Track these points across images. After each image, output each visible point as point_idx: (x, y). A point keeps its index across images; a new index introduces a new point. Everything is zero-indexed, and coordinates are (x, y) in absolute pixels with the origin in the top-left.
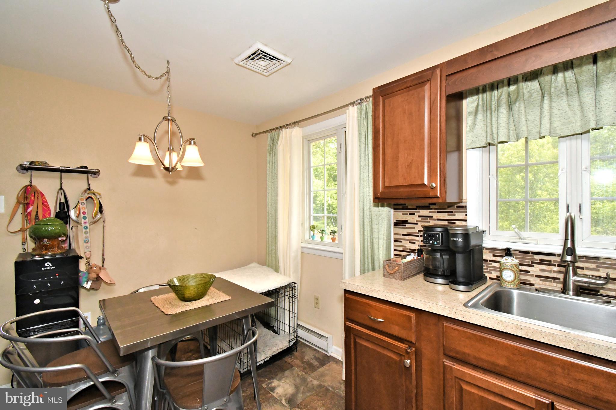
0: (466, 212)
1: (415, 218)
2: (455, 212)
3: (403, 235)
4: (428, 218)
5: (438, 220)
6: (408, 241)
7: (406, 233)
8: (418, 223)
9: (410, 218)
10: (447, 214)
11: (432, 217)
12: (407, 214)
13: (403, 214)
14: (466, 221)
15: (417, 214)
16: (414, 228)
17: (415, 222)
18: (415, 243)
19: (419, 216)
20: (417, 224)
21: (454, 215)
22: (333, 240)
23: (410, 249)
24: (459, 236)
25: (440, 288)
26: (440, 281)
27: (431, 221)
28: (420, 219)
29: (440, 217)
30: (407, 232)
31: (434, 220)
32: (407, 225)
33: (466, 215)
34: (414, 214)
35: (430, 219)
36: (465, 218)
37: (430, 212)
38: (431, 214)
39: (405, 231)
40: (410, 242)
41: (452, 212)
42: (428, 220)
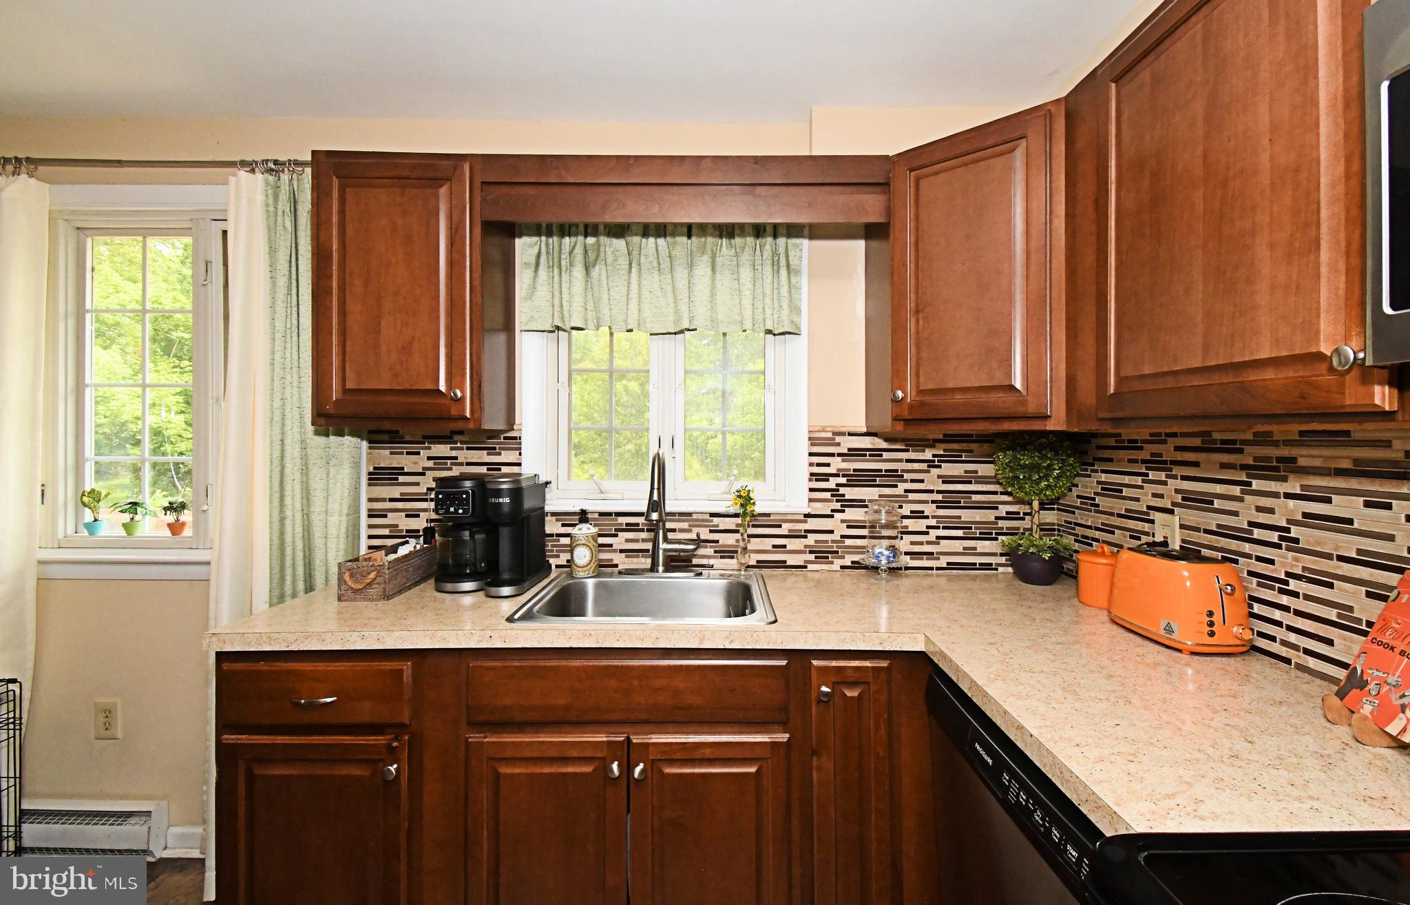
0: (520, 449)
1: (422, 462)
2: (500, 448)
3: (392, 500)
4: (449, 461)
5: (469, 464)
6: (404, 514)
7: (398, 496)
8: (427, 472)
9: (407, 462)
10: (485, 452)
11: (456, 458)
12: (402, 453)
13: (392, 453)
14: (519, 464)
15: (424, 454)
16: (417, 484)
17: (421, 470)
18: (418, 516)
19: (429, 458)
20: (423, 474)
21: (500, 454)
22: (176, 528)
23: (407, 531)
24: (504, 493)
25: (467, 600)
26: (468, 586)
27: (454, 468)
28: (430, 464)
29: (472, 458)
30: (402, 494)
31: (461, 464)
32: (402, 479)
33: (520, 454)
34: (418, 453)
35: (451, 464)
36: (518, 459)
37: (452, 449)
38: (454, 453)
39: (396, 492)
40: (407, 516)
41: (495, 448)
42: (449, 465)
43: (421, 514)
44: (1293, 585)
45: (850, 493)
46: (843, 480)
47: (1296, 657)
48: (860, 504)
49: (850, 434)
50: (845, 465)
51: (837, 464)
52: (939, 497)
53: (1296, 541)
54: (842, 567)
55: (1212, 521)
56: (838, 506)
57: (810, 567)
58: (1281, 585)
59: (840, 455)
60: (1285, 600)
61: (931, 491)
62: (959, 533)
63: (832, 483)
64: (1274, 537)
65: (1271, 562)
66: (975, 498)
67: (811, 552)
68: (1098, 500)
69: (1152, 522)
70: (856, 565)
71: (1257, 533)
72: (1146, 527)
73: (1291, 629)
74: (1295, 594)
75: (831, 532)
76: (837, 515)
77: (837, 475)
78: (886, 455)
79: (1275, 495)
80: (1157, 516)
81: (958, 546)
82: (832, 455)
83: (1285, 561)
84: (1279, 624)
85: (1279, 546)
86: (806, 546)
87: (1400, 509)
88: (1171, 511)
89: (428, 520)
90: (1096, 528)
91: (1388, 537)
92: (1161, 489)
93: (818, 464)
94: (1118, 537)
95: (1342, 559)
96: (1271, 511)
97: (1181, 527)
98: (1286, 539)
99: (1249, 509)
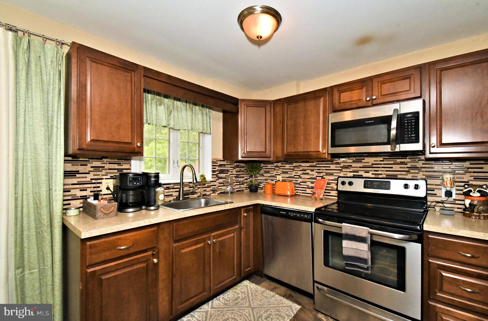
0: (130, 164)
1: (88, 168)
2: (122, 163)
3: (73, 184)
4: (101, 168)
5: (109, 169)
6: (79, 190)
7: (76, 183)
8: (91, 173)
9: (81, 169)
10: (117, 165)
11: (104, 167)
12: (78, 165)
13: (72, 165)
14: (130, 169)
15: (89, 165)
17: (87, 172)
18: (86, 190)
19: (91, 167)
20: (89, 173)
21: (122, 165)
23: (81, 196)
25: (131, 215)
26: (131, 210)
27: (103, 171)
28: (92, 169)
29: (111, 167)
30: (78, 182)
31: (106, 169)
32: (77, 175)
33: (130, 165)
34: (87, 165)
35: (102, 169)
36: (130, 167)
37: (102, 163)
38: (103, 165)
39: (75, 181)
40: (81, 190)
41: (120, 163)
42: (101, 170)
43: (88, 189)
44: (301, 183)
45: (220, 175)
46: (218, 172)
47: (301, 194)
48: (221, 178)
49: (220, 161)
50: (219, 168)
51: (217, 168)
52: (235, 176)
53: (301, 177)
54: (218, 194)
55: (288, 176)
56: (217, 178)
57: (212, 195)
58: (299, 184)
59: (218, 166)
60: (300, 186)
61: (234, 174)
62: (238, 183)
63: (216, 173)
64: (298, 177)
65: (297, 181)
66: (241, 175)
67: (212, 191)
68: (264, 174)
69: (276, 177)
70: (221, 193)
71: (295, 177)
73: (300, 190)
74: (301, 185)
75: (216, 185)
76: (217, 181)
77: (217, 171)
78: (226, 166)
79: (298, 171)
81: (238, 186)
82: (216, 166)
83: (300, 180)
84: (299, 190)
86: (211, 189)
87: (315, 171)
88: (280, 175)
89: (91, 192)
90: (263, 180)
91: (314, 175)
92: (278, 171)
93: (214, 168)
94: (269, 181)
95: (308, 179)
96: (298, 173)
97: (282, 177)
98: (300, 177)
99: (294, 173)
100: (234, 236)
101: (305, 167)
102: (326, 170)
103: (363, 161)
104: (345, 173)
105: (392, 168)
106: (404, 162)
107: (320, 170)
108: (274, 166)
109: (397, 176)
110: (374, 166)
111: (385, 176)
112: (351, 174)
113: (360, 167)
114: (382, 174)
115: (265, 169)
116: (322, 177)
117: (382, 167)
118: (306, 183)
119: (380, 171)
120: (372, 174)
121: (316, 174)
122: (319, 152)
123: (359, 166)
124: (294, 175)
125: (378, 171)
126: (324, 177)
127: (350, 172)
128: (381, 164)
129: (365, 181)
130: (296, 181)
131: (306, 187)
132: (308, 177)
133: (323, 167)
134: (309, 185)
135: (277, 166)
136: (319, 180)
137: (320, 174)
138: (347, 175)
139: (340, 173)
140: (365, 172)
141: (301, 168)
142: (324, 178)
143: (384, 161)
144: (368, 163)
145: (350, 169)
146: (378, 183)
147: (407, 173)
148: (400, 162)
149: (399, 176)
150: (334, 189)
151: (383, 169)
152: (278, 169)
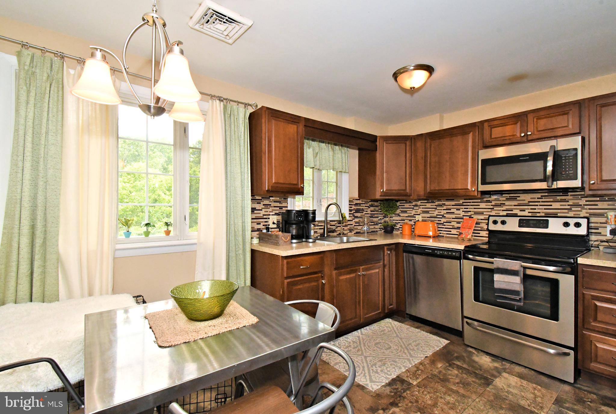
0: (287, 202)
1: (261, 206)
5: (274, 207)
8: (263, 209)
9: (258, 206)
10: (279, 203)
11: (271, 205)
12: (255, 203)
13: (252, 203)
14: (287, 207)
15: (262, 203)
16: (260, 213)
17: (261, 209)
19: (263, 205)
20: (262, 210)
21: (282, 204)
22: (168, 233)
23: (257, 229)
27: (270, 208)
28: (263, 207)
29: (275, 205)
30: (257, 217)
31: (272, 207)
32: (256, 211)
34: (260, 203)
35: (270, 207)
38: (270, 203)
40: (257, 224)
41: (281, 202)
43: (261, 223)
44: (445, 224)
45: (356, 215)
46: (354, 211)
47: (445, 235)
48: (357, 217)
49: (356, 200)
50: (355, 207)
51: (354, 207)
52: (370, 215)
53: (445, 217)
54: (354, 233)
55: (429, 215)
56: (353, 218)
58: (442, 224)
59: (354, 205)
60: (443, 226)
61: (368, 214)
62: (373, 224)
63: (352, 212)
64: (441, 217)
65: (441, 221)
66: (375, 215)
67: (349, 230)
68: (400, 214)
69: (415, 217)
70: (357, 233)
71: (438, 216)
72: (413, 218)
73: (444, 231)
75: (352, 225)
76: (353, 220)
77: (353, 210)
78: (362, 205)
79: (442, 210)
80: (417, 216)
82: (352, 205)
83: (443, 220)
84: (442, 231)
85: (442, 218)
86: (348, 229)
87: (462, 210)
88: (420, 215)
89: (263, 225)
90: (399, 220)
91: (460, 214)
92: (417, 211)
93: (350, 207)
94: (406, 221)
95: (453, 218)
96: (441, 212)
97: (422, 217)
98: (443, 217)
99: (436, 213)
100: (379, 272)
101: (450, 205)
102: (474, 208)
103: (518, 198)
104: (496, 212)
105: (551, 205)
106: (566, 199)
107: (467, 208)
108: (413, 205)
109: (557, 214)
110: (531, 204)
111: (543, 214)
112: (505, 213)
113: (515, 205)
114: (539, 213)
115: (401, 208)
116: (470, 217)
117: (540, 205)
118: (451, 223)
119: (538, 209)
120: (529, 212)
121: (463, 214)
122: (468, 189)
123: (513, 204)
124: (437, 215)
125: (535, 209)
126: (472, 216)
127: (503, 210)
128: (539, 202)
129: (520, 220)
130: (438, 221)
131: (451, 227)
132: (454, 216)
133: (471, 205)
134: (454, 226)
135: (416, 205)
136: (467, 219)
137: (468, 213)
138: (499, 213)
139: (491, 212)
140: (520, 211)
141: (445, 207)
142: (473, 218)
143: (542, 198)
144: (524, 200)
145: (502, 207)
146: (535, 222)
147: (568, 211)
148: (561, 200)
149: (559, 215)
150: (485, 229)
151: (541, 207)
152: (417, 208)
